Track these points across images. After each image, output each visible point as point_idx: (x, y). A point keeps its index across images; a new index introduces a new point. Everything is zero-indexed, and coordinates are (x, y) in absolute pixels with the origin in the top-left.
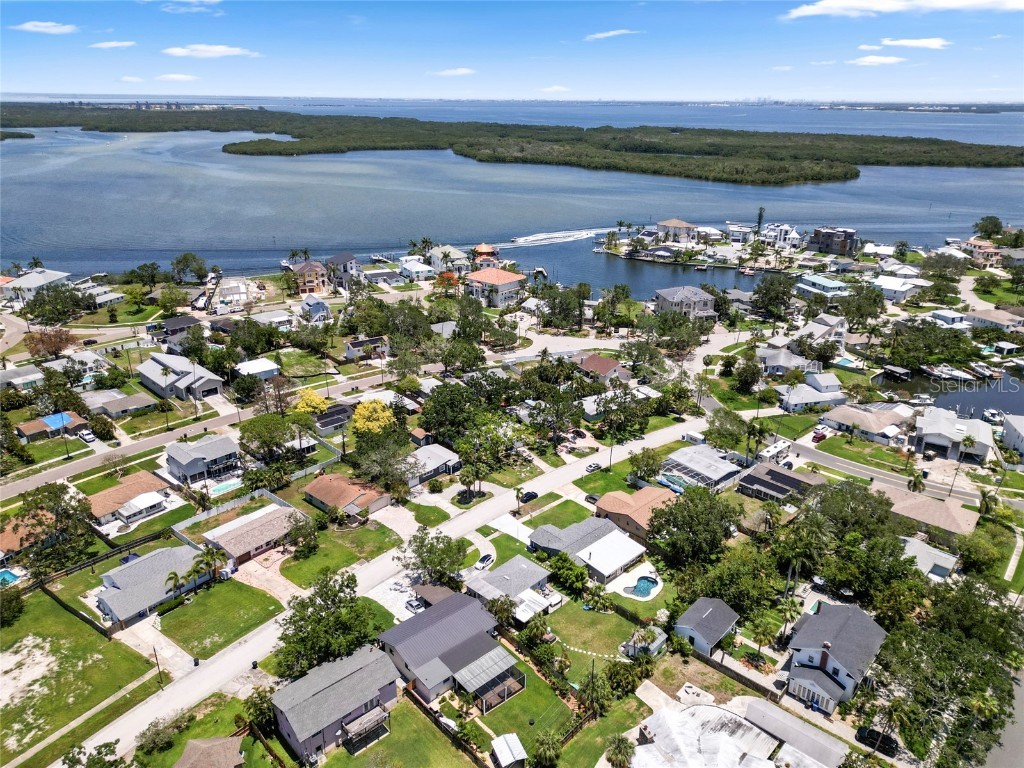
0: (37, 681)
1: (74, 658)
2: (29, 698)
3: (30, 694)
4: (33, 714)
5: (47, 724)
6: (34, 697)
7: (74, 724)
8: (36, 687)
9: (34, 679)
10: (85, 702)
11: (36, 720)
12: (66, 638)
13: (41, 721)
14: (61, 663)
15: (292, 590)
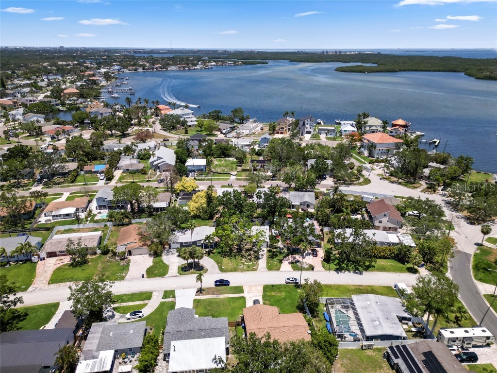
15: (44, 282)
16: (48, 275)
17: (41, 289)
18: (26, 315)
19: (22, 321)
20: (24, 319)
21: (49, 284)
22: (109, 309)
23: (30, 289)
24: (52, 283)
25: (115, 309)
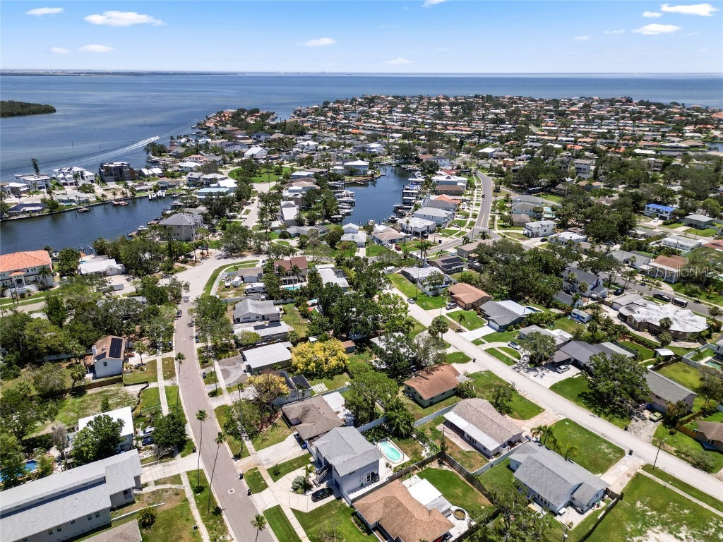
0: (676, 536)
1: (644, 519)
2: (694, 537)
3: (691, 537)
4: (707, 530)
5: (712, 520)
6: (693, 534)
7: (706, 506)
8: (682, 535)
9: (674, 539)
10: (683, 503)
11: (711, 527)
12: (624, 528)
13: (711, 524)
14: (653, 525)
15: (546, 415)
16: (537, 419)
17: (554, 411)
18: (580, 396)
19: (585, 393)
20: (583, 393)
21: (544, 410)
22: (522, 361)
23: (563, 418)
24: (540, 408)
25: (519, 358)
